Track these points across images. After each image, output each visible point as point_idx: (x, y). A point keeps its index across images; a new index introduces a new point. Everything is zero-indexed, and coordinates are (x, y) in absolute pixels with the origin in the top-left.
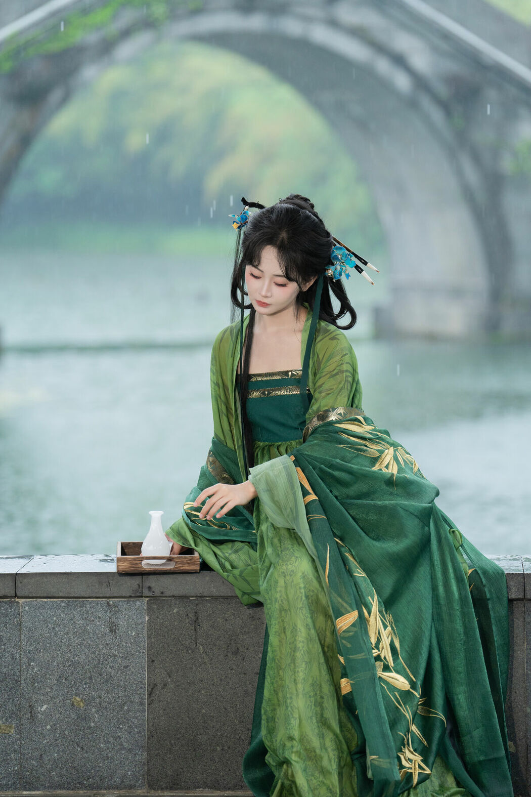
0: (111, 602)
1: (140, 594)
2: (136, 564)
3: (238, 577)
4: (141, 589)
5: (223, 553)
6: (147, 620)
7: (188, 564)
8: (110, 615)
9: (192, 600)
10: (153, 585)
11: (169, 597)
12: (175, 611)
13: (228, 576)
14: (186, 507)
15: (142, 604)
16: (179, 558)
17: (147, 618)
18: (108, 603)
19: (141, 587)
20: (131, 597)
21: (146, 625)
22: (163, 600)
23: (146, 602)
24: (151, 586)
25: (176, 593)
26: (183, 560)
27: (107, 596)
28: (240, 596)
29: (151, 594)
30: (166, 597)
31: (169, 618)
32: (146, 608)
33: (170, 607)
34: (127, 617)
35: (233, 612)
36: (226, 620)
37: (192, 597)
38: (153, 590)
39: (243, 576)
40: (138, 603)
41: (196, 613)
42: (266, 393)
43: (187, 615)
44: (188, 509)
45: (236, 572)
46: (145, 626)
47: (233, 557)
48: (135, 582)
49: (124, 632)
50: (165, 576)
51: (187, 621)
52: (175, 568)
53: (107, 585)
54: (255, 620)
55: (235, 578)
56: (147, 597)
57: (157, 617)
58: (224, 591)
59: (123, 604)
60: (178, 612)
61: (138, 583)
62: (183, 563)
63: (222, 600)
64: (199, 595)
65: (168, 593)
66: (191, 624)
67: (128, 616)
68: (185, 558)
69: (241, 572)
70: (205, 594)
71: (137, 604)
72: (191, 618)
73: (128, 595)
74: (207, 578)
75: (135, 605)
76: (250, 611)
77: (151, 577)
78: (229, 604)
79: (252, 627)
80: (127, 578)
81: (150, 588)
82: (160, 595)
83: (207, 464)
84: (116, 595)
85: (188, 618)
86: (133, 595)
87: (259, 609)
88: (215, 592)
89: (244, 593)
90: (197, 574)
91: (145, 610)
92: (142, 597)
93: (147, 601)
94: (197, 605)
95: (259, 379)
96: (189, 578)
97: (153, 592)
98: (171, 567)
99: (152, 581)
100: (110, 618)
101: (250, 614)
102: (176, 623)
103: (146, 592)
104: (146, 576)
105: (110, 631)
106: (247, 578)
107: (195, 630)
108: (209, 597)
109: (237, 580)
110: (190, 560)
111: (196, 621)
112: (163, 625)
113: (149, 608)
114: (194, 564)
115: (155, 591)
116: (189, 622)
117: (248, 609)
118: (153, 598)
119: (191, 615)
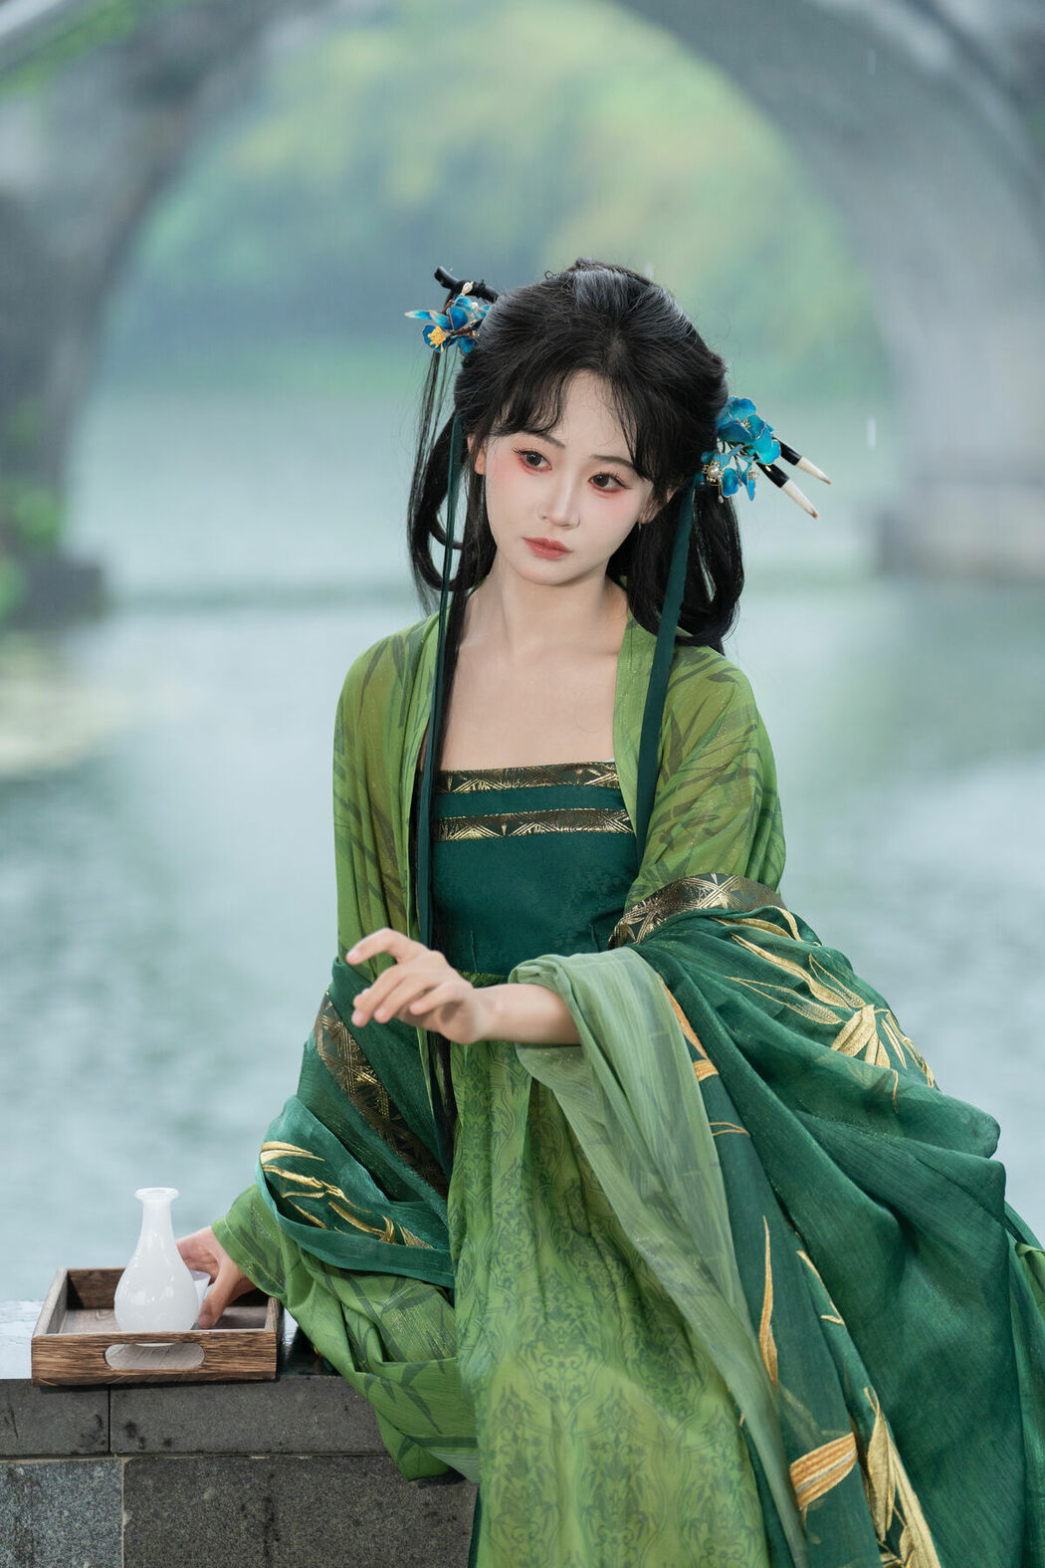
0: (21, 1471)
1: (104, 1448)
2: (91, 1356)
3: (396, 1388)
4: (106, 1430)
5: (366, 1303)
6: (124, 1523)
7: (243, 1354)
8: (16, 1510)
9: (256, 1462)
10: (140, 1419)
11: (191, 1453)
12: (206, 1496)
13: (368, 1383)
14: (266, 1157)
15: (109, 1475)
16: (215, 1337)
17: (125, 1519)
18: (11, 1473)
19: (106, 1424)
20: (75, 1454)
21: (122, 1538)
22: (171, 1462)
23: (122, 1467)
24: (136, 1422)
25: (206, 1442)
26: (229, 1343)
27: (7, 1454)
28: (394, 1450)
29: (135, 1446)
30: (177, 1453)
31: (190, 1517)
32: (121, 1486)
33: (193, 1483)
34: (66, 1513)
35: (375, 1496)
36: (357, 1523)
37: (256, 1453)
38: (142, 1432)
39: (412, 1388)
40: (98, 1472)
41: (268, 1500)
42: (504, 828)
43: (243, 1508)
44: (272, 1162)
45: (395, 1371)
46: (117, 1543)
47: (393, 1320)
48: (87, 1410)
49: (59, 1561)
50: (177, 1391)
51: (243, 1525)
52: (204, 1367)
53: (6, 1420)
54: (439, 1522)
55: (389, 1390)
56: (126, 1454)
57: (156, 1515)
58: (350, 1437)
59: (55, 1478)
60: (216, 1499)
61: (96, 1412)
62: (228, 1354)
63: (346, 1461)
64: (275, 1449)
65: (185, 1442)
66: (255, 1536)
67: (69, 1511)
68: (234, 1337)
69: (409, 1375)
70: (294, 1446)
71: (95, 1474)
72: (254, 1516)
73: (68, 1449)
74: (300, 1398)
75: (91, 1478)
76: (427, 1495)
77: (134, 1392)
78: (365, 1474)
79: (433, 1542)
80: (66, 1398)
81: (131, 1428)
82: (160, 1448)
83: (316, 1035)
84: (30, 1450)
85: (246, 1516)
86: (82, 1451)
87: (453, 1488)
88: (322, 1439)
89: (410, 1441)
90: (270, 1384)
91: (118, 1491)
92: (109, 1453)
93: (127, 1465)
94: (272, 1476)
95: (485, 786)
96: (246, 1396)
97: (142, 1440)
98: (190, 1363)
99: (136, 1408)
100: (18, 1519)
101: (427, 1504)
102: (210, 1533)
103: (119, 1439)
104: (121, 1392)
105: (18, 1558)
106: (424, 1395)
107: (267, 1553)
108: (304, 1453)
109: (393, 1398)
110: (249, 1344)
111: (269, 1526)
112: (173, 1540)
113: (132, 1488)
114: (259, 1354)
115: (146, 1436)
116: (247, 1530)
117: (420, 1487)
118: (144, 1460)
119: (254, 1508)
